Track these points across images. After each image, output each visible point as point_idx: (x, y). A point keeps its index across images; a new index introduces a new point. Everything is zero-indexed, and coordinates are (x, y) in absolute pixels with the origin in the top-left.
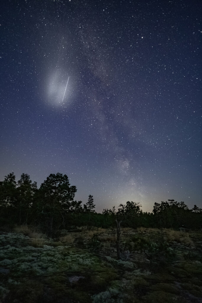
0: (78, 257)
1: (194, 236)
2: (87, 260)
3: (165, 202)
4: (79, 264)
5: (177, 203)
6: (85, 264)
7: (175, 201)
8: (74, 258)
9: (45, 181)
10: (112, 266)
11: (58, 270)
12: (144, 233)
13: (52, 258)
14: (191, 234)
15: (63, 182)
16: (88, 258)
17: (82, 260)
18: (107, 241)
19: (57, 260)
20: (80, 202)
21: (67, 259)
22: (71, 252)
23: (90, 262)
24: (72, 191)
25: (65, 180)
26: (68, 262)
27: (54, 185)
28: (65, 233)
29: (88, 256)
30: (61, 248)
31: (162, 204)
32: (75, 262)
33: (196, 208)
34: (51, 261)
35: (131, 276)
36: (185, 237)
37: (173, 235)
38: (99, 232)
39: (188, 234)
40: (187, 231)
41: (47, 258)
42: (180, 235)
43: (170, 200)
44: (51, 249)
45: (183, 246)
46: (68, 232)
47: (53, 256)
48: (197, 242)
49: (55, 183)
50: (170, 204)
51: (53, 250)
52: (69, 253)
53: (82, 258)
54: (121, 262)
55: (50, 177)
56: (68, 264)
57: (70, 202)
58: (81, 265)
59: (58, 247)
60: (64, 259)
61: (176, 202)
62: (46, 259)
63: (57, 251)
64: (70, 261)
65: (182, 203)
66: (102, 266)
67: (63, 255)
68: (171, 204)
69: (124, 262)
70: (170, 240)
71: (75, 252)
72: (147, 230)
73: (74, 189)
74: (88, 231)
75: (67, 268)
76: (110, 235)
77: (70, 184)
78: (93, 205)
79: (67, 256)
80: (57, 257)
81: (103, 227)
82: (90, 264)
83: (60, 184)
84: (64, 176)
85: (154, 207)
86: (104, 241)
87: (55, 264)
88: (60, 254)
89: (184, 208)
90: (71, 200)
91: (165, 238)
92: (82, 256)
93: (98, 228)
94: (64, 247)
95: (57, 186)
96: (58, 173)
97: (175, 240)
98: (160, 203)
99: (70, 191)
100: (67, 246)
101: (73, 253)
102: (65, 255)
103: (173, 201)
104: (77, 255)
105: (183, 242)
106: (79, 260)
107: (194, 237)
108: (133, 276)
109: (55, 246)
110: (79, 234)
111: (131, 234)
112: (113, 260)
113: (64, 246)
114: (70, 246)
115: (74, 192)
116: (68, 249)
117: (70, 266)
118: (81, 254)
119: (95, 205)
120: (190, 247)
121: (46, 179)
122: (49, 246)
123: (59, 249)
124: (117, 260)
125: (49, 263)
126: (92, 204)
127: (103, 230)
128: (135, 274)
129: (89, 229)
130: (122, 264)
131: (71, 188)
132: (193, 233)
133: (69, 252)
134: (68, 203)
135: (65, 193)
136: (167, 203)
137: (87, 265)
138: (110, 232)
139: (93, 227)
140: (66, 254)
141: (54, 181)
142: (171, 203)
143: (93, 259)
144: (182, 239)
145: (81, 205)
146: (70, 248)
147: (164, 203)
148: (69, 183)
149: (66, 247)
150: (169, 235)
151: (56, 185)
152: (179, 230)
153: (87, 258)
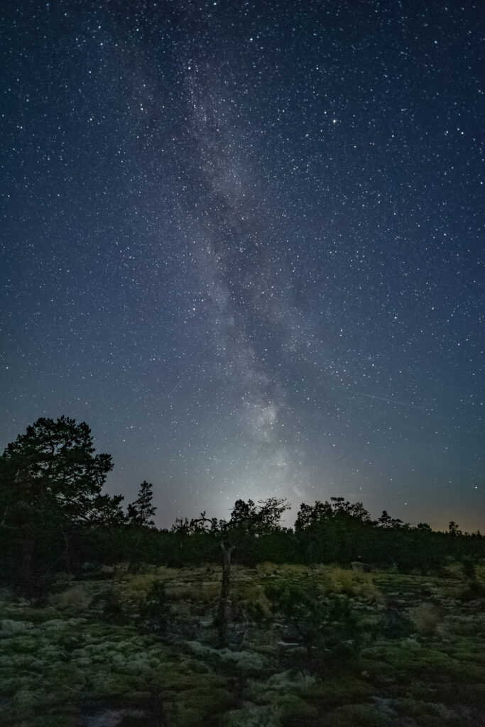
0: (109, 649)
1: (383, 580)
2: (137, 655)
3: (324, 503)
4: (113, 670)
5: (350, 505)
6: (134, 668)
7: (345, 502)
8: (97, 654)
9: (19, 436)
10: (208, 667)
11: (52, 696)
12: (273, 575)
13: (30, 657)
14: (375, 577)
15: (74, 444)
16: (140, 651)
17: (123, 656)
18: (181, 601)
19: (45, 665)
20: (119, 499)
21: (78, 656)
22: (89, 636)
23: (148, 660)
24: (98, 468)
25: (81, 436)
26: (80, 666)
27: (48, 450)
28: (66, 582)
29: (137, 645)
30: (58, 624)
31: (316, 508)
32: (102, 666)
33: (385, 517)
34: (25, 668)
35: (268, 693)
36: (365, 584)
37: (338, 581)
38: (159, 577)
39: (369, 577)
40: (367, 570)
41: (13, 660)
42: (353, 580)
43: (334, 499)
44: (25, 631)
45: (360, 605)
46: (73, 580)
47: (33, 651)
48: (390, 594)
49: (51, 444)
50: (333, 508)
51: (32, 632)
52: (82, 640)
53: (123, 651)
54: (228, 654)
55: (36, 425)
56: (82, 672)
57: (91, 497)
58: (122, 672)
59: (49, 622)
60: (66, 660)
61: (348, 503)
62: (10, 663)
63: (46, 637)
64: (87, 662)
65: (359, 507)
66: (181, 672)
67: (63, 647)
68: (337, 508)
69: (238, 655)
70: (331, 592)
71: (99, 636)
72: (279, 569)
73: (105, 463)
74: (130, 576)
75: (79, 687)
76: (189, 584)
77: (94, 450)
78: (150, 508)
79: (77, 650)
80: (44, 654)
81: (171, 565)
82: (147, 667)
83: (65, 446)
84: (81, 425)
85: (299, 514)
86: (174, 599)
87: (41, 676)
88: (54, 644)
89: (361, 518)
90: (92, 493)
91: (321, 587)
92: (121, 645)
93: (158, 566)
94: (65, 623)
95: (55, 453)
96: (63, 418)
97: (344, 592)
98: (313, 505)
99: (94, 468)
100: (73, 619)
101: (95, 639)
102: (71, 646)
103: (342, 502)
104: (107, 644)
105: (361, 594)
106: (115, 658)
107: (383, 582)
108: (271, 692)
109: (37, 620)
110: (104, 586)
111: (241, 579)
112: (209, 651)
113: (66, 620)
114: (85, 620)
115: (106, 472)
116: (79, 628)
117: (87, 680)
118: (117, 641)
119: (155, 508)
120: (376, 606)
121: (25, 433)
122: (20, 623)
123: (49, 629)
124: (217, 648)
125: (22, 675)
126: (147, 506)
127: (172, 572)
128: (275, 686)
129: (134, 571)
130: (232, 660)
131: (96, 459)
132: (381, 575)
133: (83, 636)
134: (82, 499)
135: (76, 473)
136: (328, 506)
137: (139, 672)
138: (188, 577)
139: (144, 564)
140: (74, 642)
141: (48, 439)
142: (336, 505)
143: (153, 651)
144: (357, 589)
145: (119, 506)
146: (83, 624)
147: (322, 506)
148: (92, 447)
149: (72, 621)
150: (330, 579)
151: (53, 450)
152: (351, 567)
153: (137, 651)
